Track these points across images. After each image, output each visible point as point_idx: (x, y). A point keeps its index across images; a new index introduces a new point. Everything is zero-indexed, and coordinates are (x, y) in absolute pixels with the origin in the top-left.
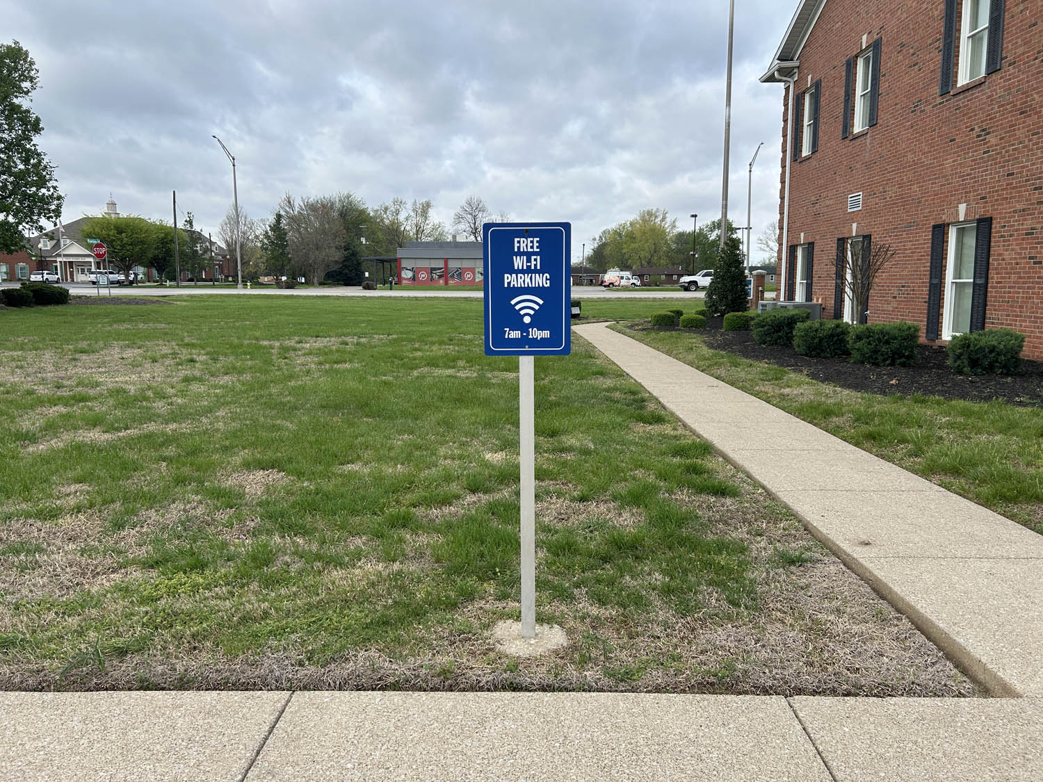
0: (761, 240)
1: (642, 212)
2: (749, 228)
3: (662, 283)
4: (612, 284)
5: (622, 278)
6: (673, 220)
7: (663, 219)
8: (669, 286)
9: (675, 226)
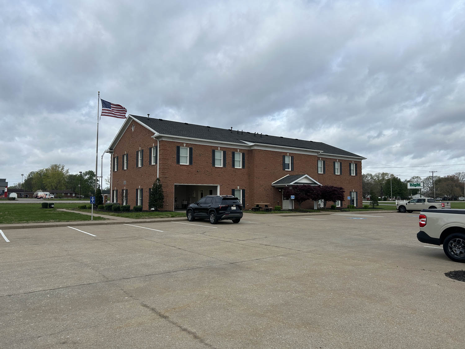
0: (106, 180)
1: (52, 165)
2: (102, 177)
3: (63, 197)
4: (42, 197)
5: (47, 195)
6: (67, 169)
7: (63, 169)
8: (66, 199)
9: (68, 172)
